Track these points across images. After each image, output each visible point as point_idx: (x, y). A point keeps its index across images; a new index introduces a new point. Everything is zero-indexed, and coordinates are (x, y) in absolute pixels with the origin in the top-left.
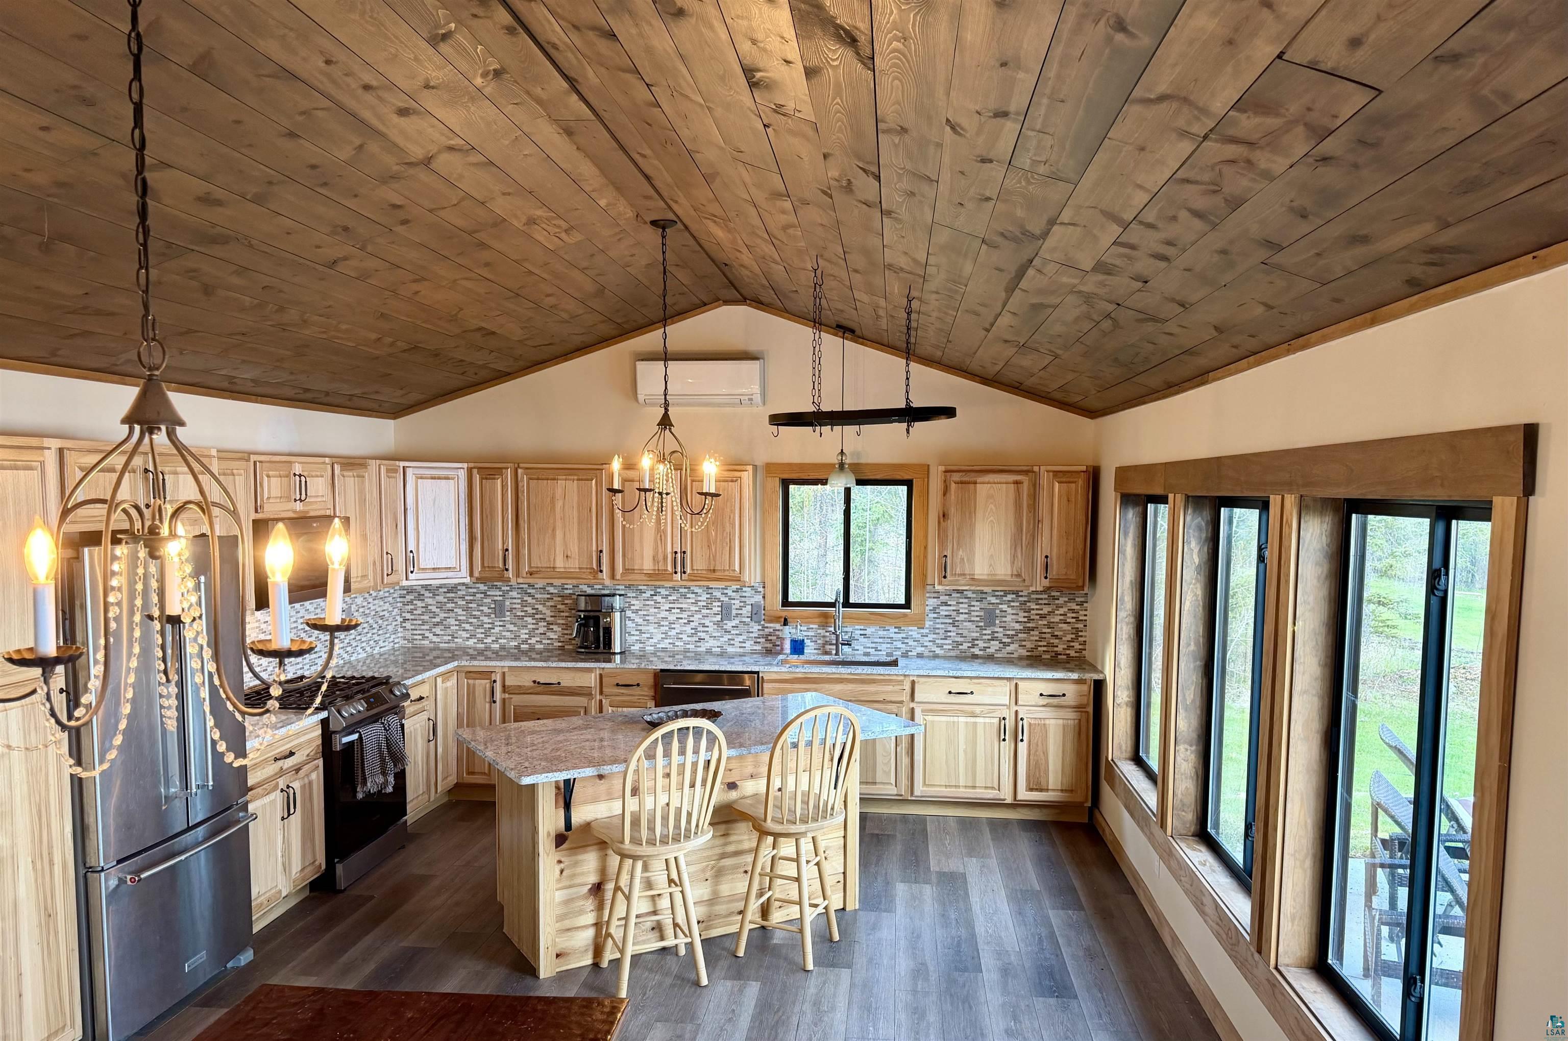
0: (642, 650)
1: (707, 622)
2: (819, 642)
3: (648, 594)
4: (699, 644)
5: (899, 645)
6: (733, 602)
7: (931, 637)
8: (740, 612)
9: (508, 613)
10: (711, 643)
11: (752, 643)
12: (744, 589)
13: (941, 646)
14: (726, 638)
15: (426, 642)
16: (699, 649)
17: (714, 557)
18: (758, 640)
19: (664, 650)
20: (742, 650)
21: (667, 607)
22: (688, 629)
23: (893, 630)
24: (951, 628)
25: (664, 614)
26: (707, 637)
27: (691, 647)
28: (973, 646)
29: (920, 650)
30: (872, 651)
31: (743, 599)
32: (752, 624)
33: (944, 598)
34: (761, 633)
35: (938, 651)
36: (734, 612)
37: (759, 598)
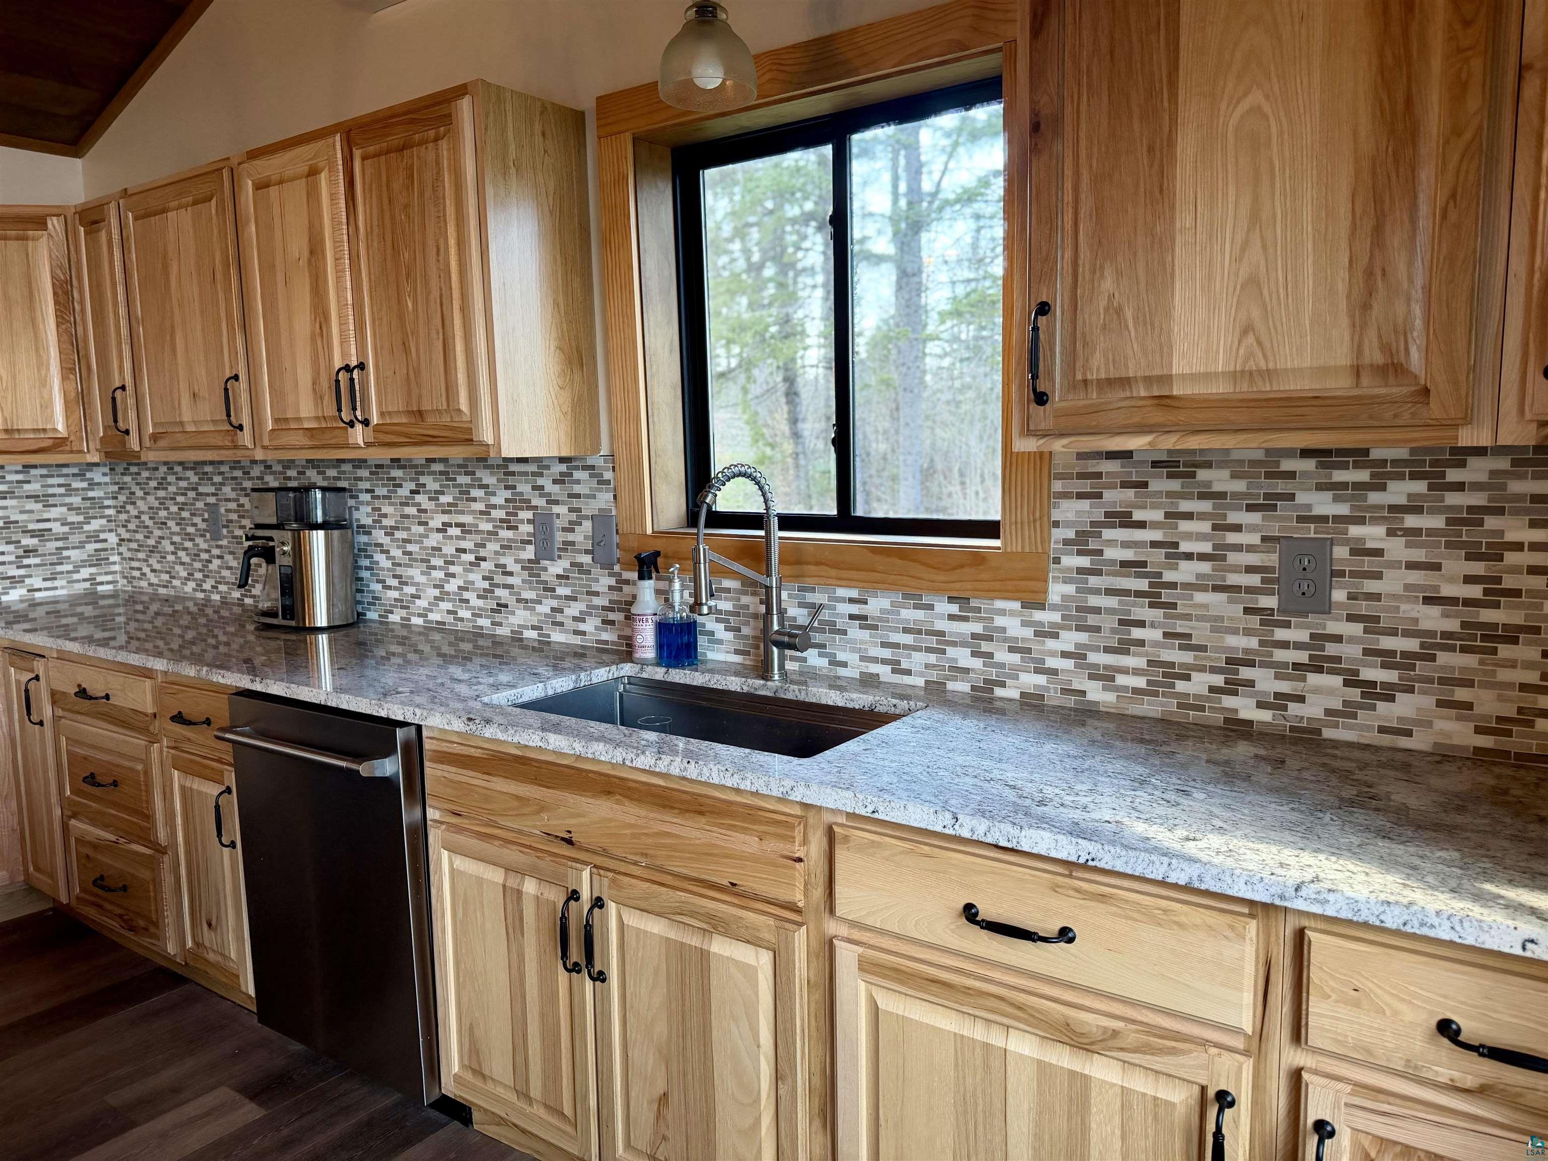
0: (406, 624)
1: (508, 561)
2: (746, 631)
3: (404, 492)
4: (498, 618)
5: (963, 657)
6: (556, 509)
7: (1070, 639)
8: (570, 537)
9: (225, 531)
10: (519, 617)
11: (598, 622)
12: (577, 475)
13: (1106, 676)
14: (544, 608)
15: (144, 584)
16: (499, 631)
17: (417, 372)
18: (612, 616)
19: (440, 626)
20: (577, 640)
21: (437, 521)
22: (476, 577)
23: (944, 607)
24: (1143, 612)
25: (434, 540)
26: (511, 601)
27: (484, 622)
28: (1233, 687)
29: (1032, 681)
30: (884, 672)
31: (575, 503)
32: (596, 571)
33: (1116, 497)
34: (615, 596)
35: (1096, 693)
36: (560, 537)
37: (604, 499)
